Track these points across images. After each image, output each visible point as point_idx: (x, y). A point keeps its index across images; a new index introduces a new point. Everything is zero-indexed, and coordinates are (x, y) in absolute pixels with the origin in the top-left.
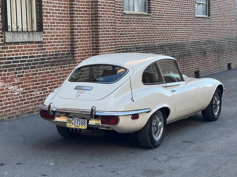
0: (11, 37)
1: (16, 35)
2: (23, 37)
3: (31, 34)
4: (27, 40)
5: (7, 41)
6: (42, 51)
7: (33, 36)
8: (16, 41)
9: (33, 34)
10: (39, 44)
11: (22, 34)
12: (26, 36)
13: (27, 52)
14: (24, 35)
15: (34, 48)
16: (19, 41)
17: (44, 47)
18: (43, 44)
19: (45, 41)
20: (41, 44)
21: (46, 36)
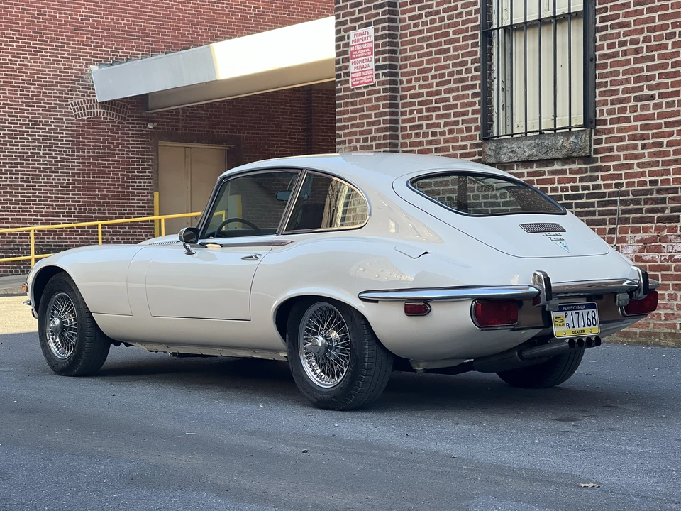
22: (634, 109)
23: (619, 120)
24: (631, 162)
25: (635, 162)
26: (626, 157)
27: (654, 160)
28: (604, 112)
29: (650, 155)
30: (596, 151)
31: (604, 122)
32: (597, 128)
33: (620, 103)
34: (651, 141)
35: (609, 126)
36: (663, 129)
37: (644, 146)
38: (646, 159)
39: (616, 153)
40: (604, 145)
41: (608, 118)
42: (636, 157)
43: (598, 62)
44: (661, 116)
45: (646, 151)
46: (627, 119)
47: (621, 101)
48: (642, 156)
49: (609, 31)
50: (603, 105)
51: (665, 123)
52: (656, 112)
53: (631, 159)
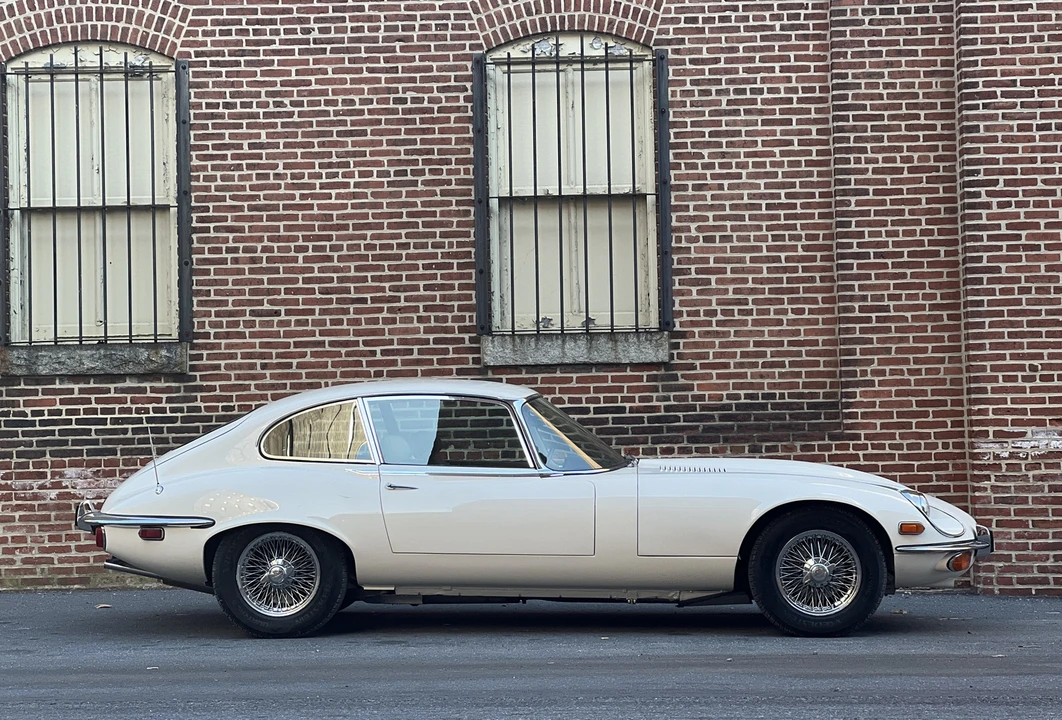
0: (506, 351)
1: (533, 344)
2: (563, 348)
3: (603, 340)
4: (581, 360)
5: (489, 360)
6: (672, 394)
7: (616, 346)
8: (530, 361)
9: (616, 341)
10: (655, 372)
11: (560, 342)
12: (579, 348)
13: (592, 395)
14: (570, 345)
15: (626, 385)
16: (545, 361)
17: (682, 381)
18: (679, 373)
19: (690, 361)
20: (666, 370)
21: (696, 345)
22: (250, 324)
23: (228, 335)
24: (247, 382)
25: (253, 383)
26: (238, 377)
27: (280, 382)
28: (205, 323)
29: (273, 376)
30: (193, 368)
31: (207, 335)
32: (195, 341)
33: (229, 316)
34: (275, 361)
35: (212, 340)
36: (292, 349)
37: (264, 366)
38: (268, 381)
39: (223, 371)
40: (205, 362)
41: (212, 331)
42: (253, 377)
43: (195, 267)
44: (287, 334)
45: (268, 372)
46: (242, 335)
47: (230, 314)
48: (264, 376)
49: (212, 234)
50: (204, 316)
51: (294, 342)
52: (282, 330)
53: (245, 380)
